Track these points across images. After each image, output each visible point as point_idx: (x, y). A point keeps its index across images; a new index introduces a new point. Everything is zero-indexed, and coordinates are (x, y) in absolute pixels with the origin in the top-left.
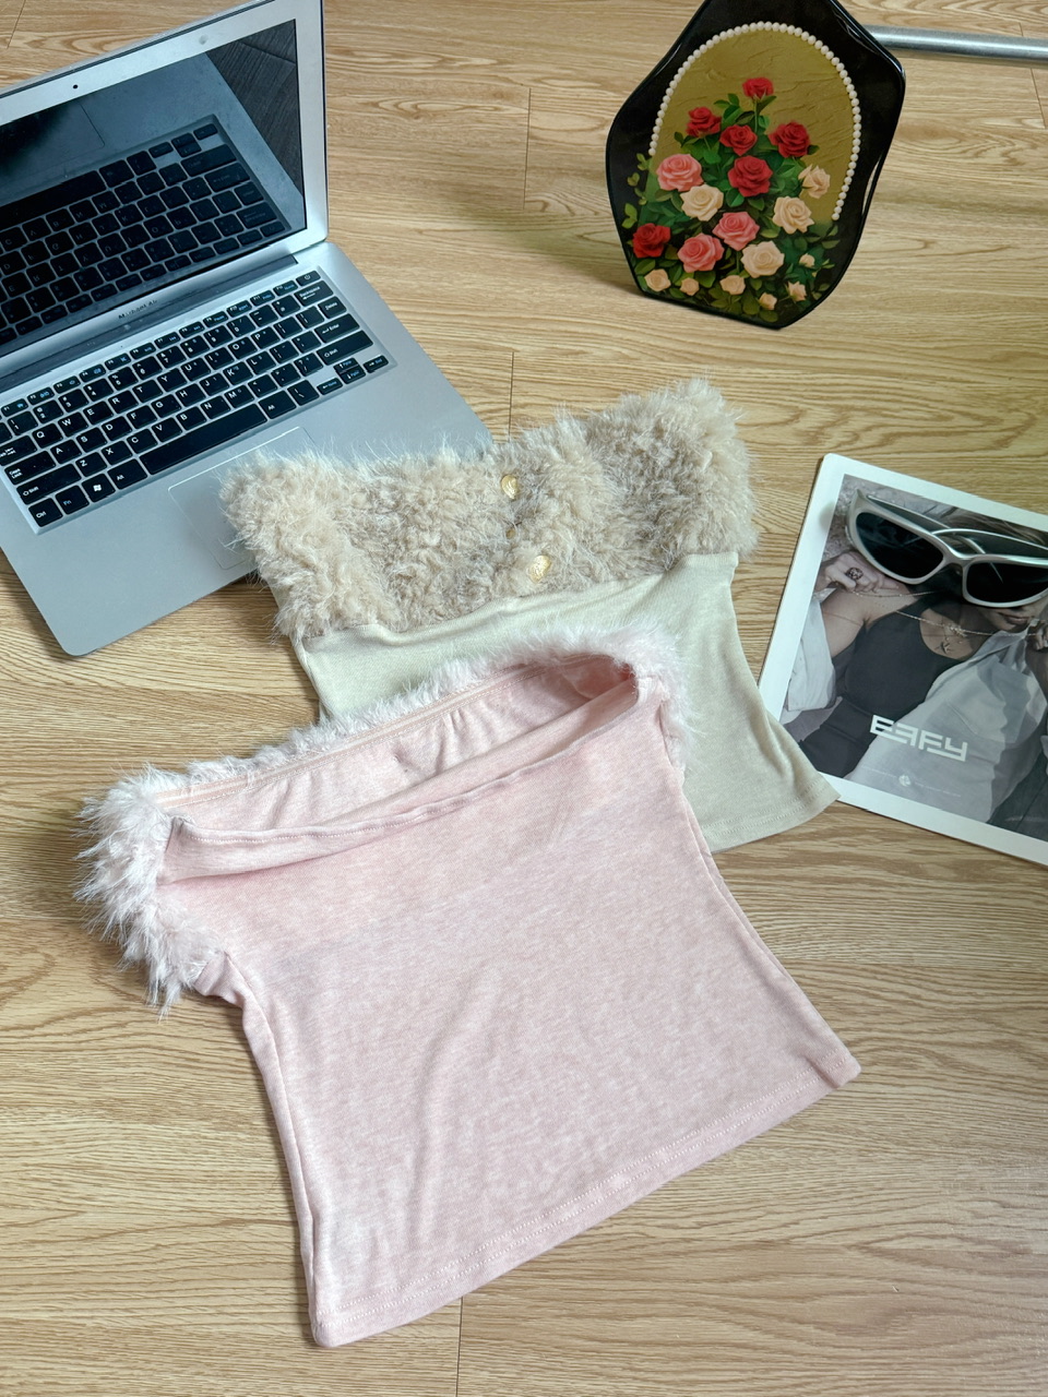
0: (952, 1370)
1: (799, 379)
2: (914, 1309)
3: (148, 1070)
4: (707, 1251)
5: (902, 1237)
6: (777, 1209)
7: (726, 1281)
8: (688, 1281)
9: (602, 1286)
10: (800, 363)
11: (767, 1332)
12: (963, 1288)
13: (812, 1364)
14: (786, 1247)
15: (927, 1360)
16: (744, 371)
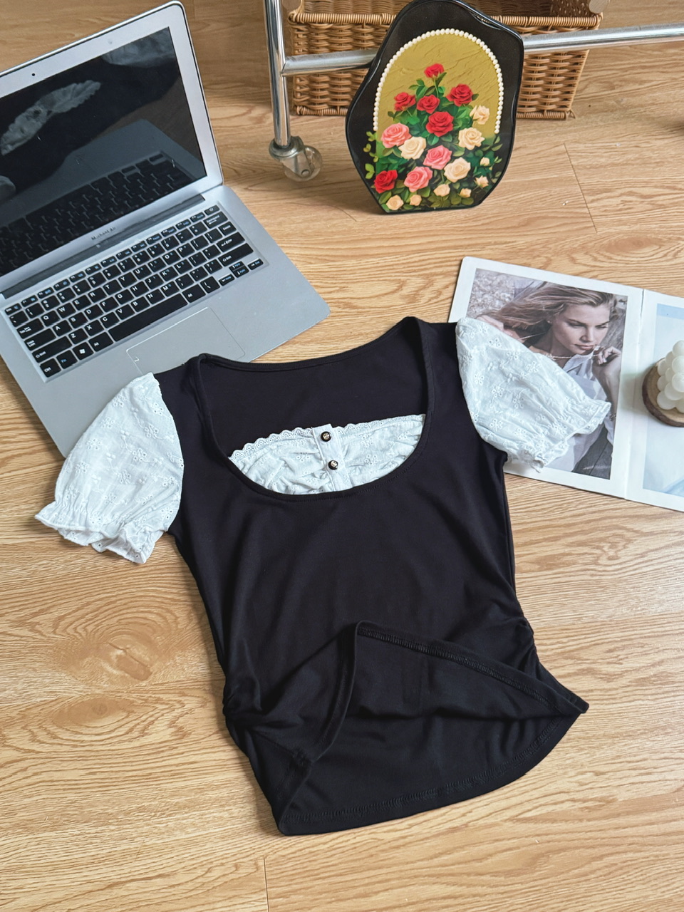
0: (578, 885)
1: (398, 260)
2: (550, 852)
3: (45, 797)
4: (417, 841)
5: (536, 807)
7: (432, 858)
8: (407, 863)
9: (355, 878)
10: (398, 250)
11: (461, 885)
12: (579, 832)
13: (492, 900)
14: (466, 829)
15: (562, 882)
16: (363, 261)
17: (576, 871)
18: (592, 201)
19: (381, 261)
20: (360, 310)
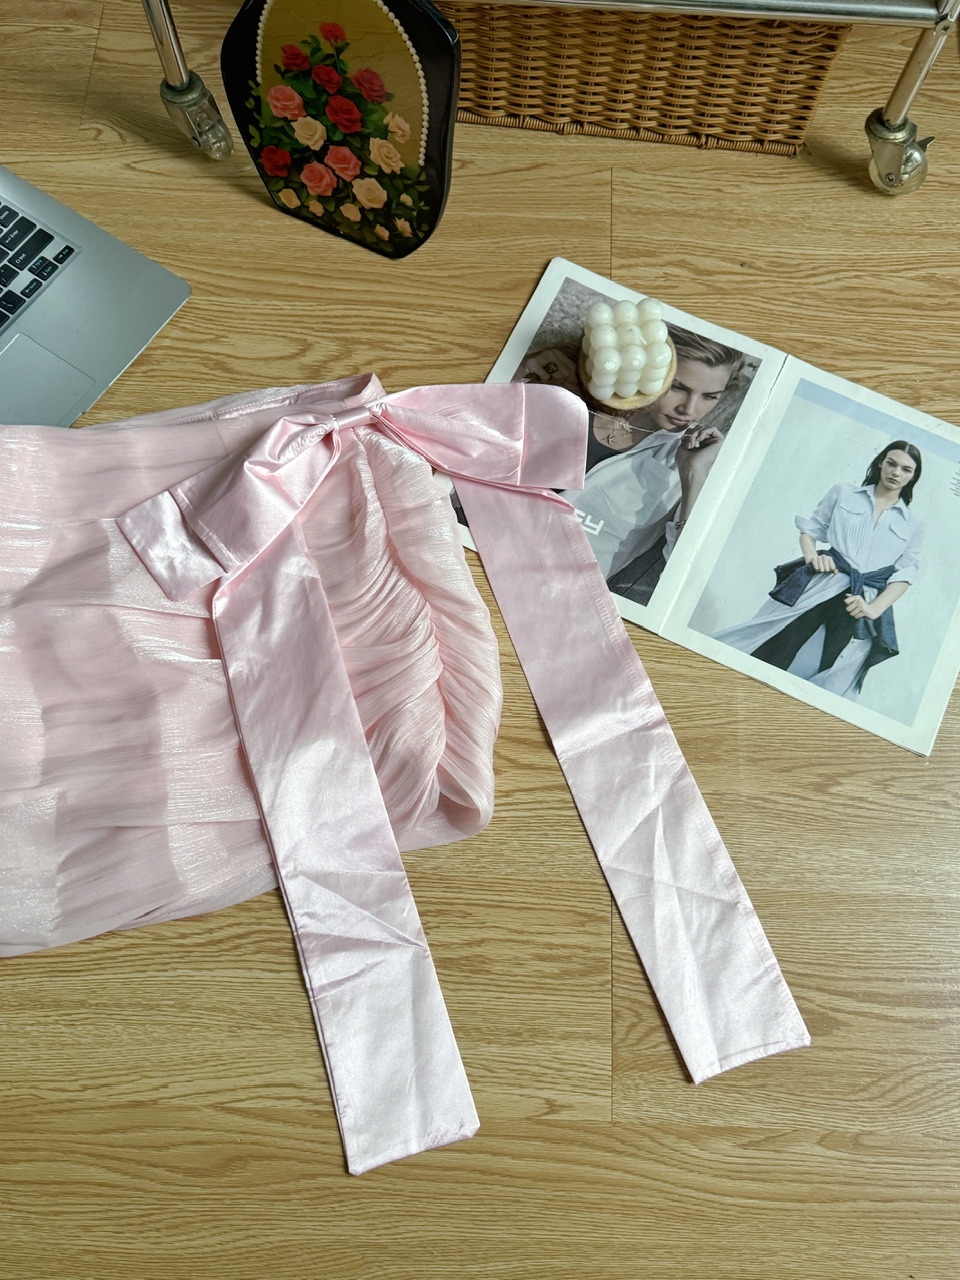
0: (274, 1205)
1: (312, 310)
2: (251, 1156)
4: (86, 1109)
5: (252, 1098)
6: (151, 1074)
7: (98, 1133)
8: (66, 1133)
10: (317, 294)
11: (126, 1174)
12: (296, 1139)
13: (159, 1200)
14: (152, 1106)
15: (254, 1196)
16: (262, 303)
17: (275, 1186)
18: (621, 267)
19: (286, 307)
20: (234, 376)
